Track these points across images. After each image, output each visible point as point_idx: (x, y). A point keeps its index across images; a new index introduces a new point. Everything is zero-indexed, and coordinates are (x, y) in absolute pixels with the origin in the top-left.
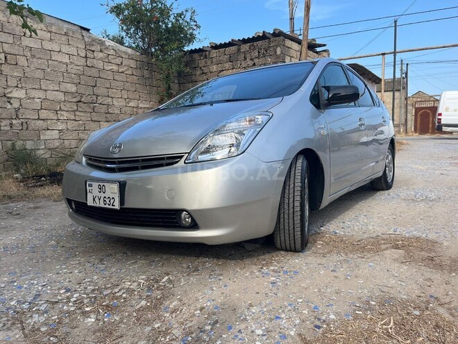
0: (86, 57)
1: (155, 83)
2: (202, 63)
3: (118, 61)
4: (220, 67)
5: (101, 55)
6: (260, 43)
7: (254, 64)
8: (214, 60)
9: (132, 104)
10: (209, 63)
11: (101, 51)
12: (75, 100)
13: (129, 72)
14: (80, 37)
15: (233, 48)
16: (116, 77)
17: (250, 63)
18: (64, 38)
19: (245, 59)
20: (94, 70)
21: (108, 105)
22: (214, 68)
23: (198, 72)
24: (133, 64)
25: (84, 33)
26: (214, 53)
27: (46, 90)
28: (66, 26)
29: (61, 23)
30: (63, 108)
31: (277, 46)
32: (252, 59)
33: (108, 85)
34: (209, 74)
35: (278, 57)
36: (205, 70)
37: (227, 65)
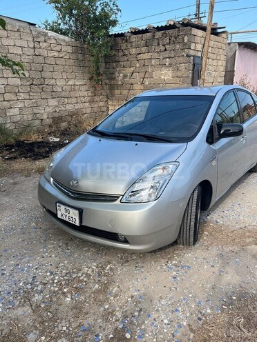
0: (34, 48)
1: (87, 64)
2: (124, 46)
3: (58, 48)
4: (138, 50)
5: (45, 45)
6: (171, 31)
7: (165, 50)
8: (134, 44)
9: (70, 83)
10: (129, 46)
11: (45, 41)
12: (28, 83)
13: (67, 57)
14: (29, 31)
15: (149, 35)
16: (58, 62)
17: (163, 48)
18: (17, 34)
19: (159, 45)
20: (41, 58)
21: (53, 85)
22: (133, 51)
23: (121, 54)
24: (69, 49)
25: (32, 27)
26: (134, 38)
27: (7, 78)
28: (18, 23)
29: (14, 22)
30: (20, 90)
31: (185, 35)
32: (164, 45)
33: (52, 69)
34: (129, 56)
35: (185, 44)
36: (126, 53)
37: (144, 49)
